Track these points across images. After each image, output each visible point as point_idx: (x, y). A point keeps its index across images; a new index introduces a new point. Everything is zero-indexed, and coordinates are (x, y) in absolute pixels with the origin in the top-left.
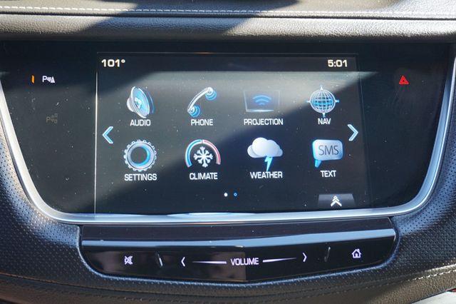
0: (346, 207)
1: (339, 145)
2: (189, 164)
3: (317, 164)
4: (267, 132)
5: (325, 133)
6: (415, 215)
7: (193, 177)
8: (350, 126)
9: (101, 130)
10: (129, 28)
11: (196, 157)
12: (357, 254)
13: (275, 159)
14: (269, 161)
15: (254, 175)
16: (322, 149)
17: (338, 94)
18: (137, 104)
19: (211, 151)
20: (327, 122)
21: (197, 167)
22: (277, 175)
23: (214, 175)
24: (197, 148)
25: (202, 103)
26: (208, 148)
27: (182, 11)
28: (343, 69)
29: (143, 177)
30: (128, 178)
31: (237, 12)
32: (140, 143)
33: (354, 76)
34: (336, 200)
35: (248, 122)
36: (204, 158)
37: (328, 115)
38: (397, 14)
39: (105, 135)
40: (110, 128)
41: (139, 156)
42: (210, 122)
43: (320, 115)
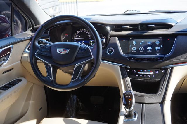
1: (159, 48)
3: (156, 50)
4: (150, 46)
5: (157, 46)
6: (167, 55)
7: (140, 51)
8: (161, 45)
9: (130, 46)
12: (159, 59)
13: (151, 49)
15: (148, 51)
16: (157, 48)
18: (134, 43)
21: (141, 50)
22: (151, 51)
23: (143, 51)
25: (142, 43)
30: (133, 51)
32: (134, 47)
34: (158, 54)
35: (147, 45)
36: (142, 49)
37: (158, 44)
41: (134, 49)
42: (143, 45)
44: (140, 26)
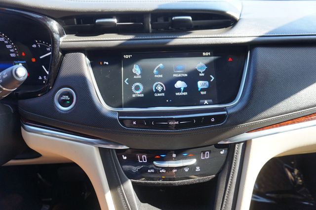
0: (209, 104)
1: (207, 83)
2: (154, 91)
3: (199, 90)
4: (182, 79)
5: (202, 79)
6: (234, 106)
7: (156, 95)
8: (211, 76)
9: (124, 80)
10: (132, 44)
11: (157, 88)
12: (213, 120)
13: (184, 88)
14: (182, 89)
15: (177, 94)
16: (201, 84)
17: (206, 65)
18: (136, 70)
19: (162, 86)
20: (203, 75)
21: (157, 92)
22: (185, 94)
23: (163, 94)
24: (157, 85)
25: (159, 69)
26: (161, 85)
27: (150, 37)
28: (208, 56)
29: (139, 95)
30: (134, 96)
31: (170, 37)
32: (137, 84)
33: (212, 58)
34: (206, 102)
35: (175, 75)
36: (160, 88)
37: (203, 72)
38: (227, 35)
39: (125, 81)
40: (127, 79)
41: (137, 88)
42: (161, 76)
43: (200, 73)
44: (150, 20)
